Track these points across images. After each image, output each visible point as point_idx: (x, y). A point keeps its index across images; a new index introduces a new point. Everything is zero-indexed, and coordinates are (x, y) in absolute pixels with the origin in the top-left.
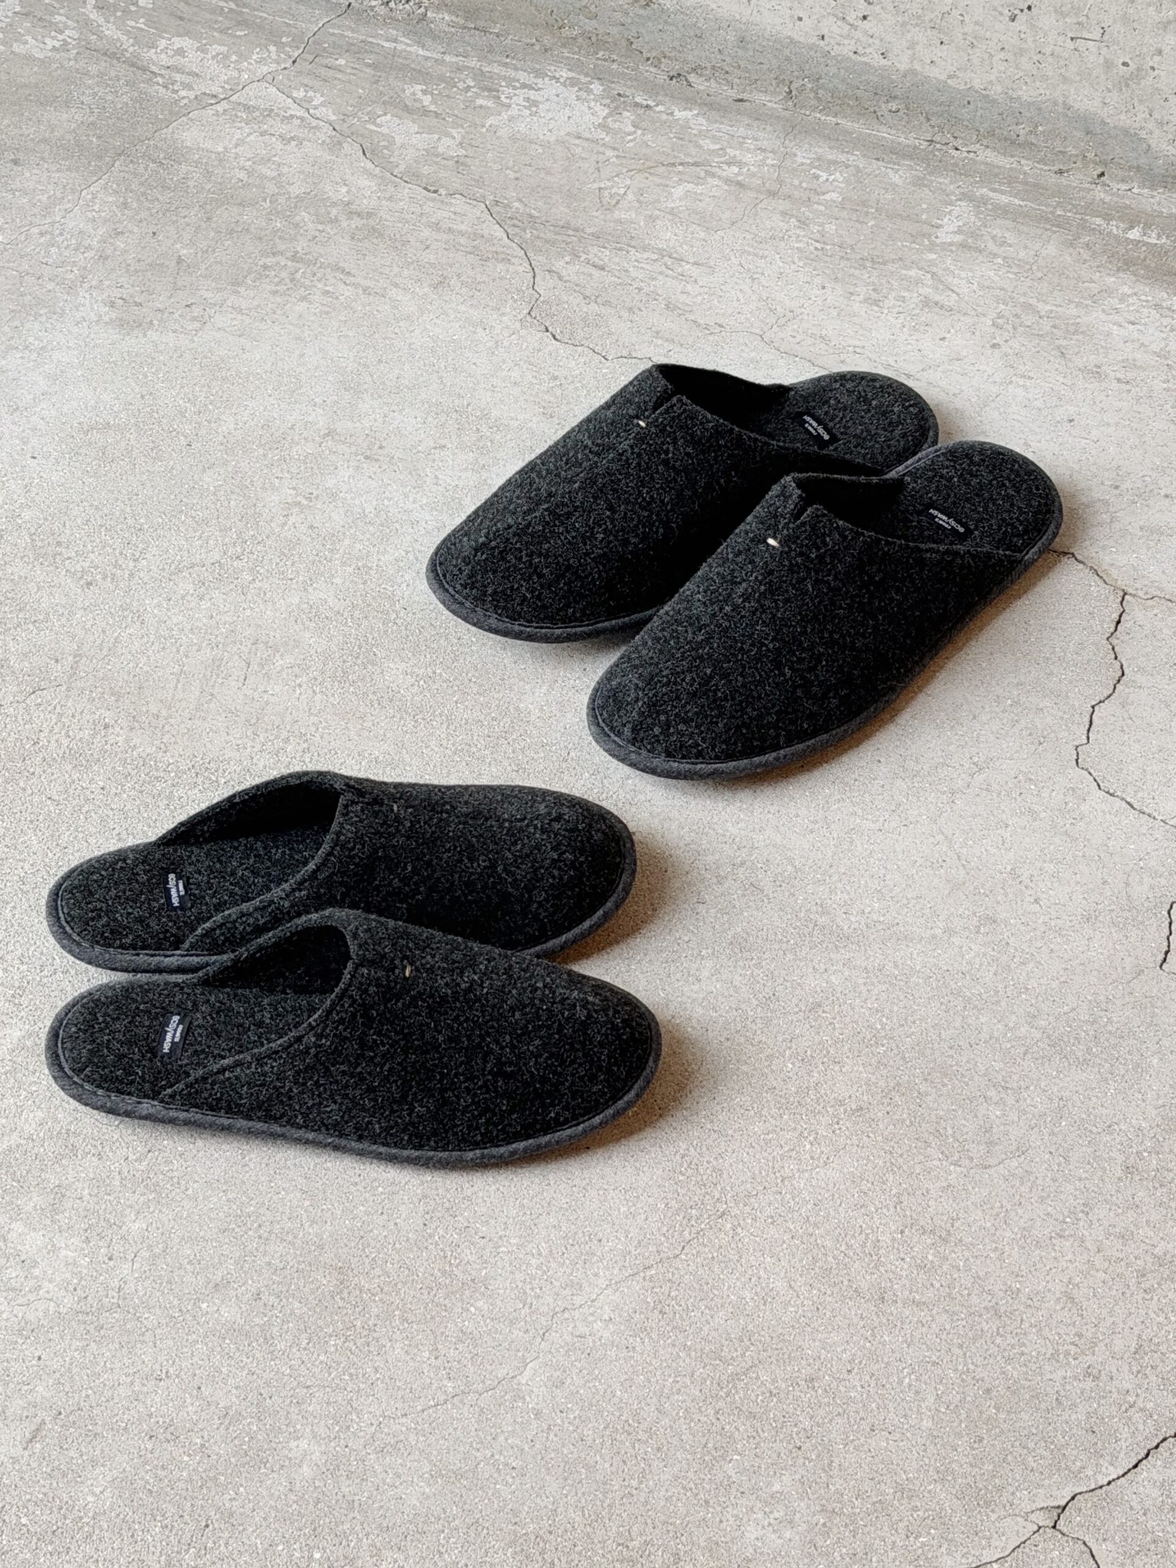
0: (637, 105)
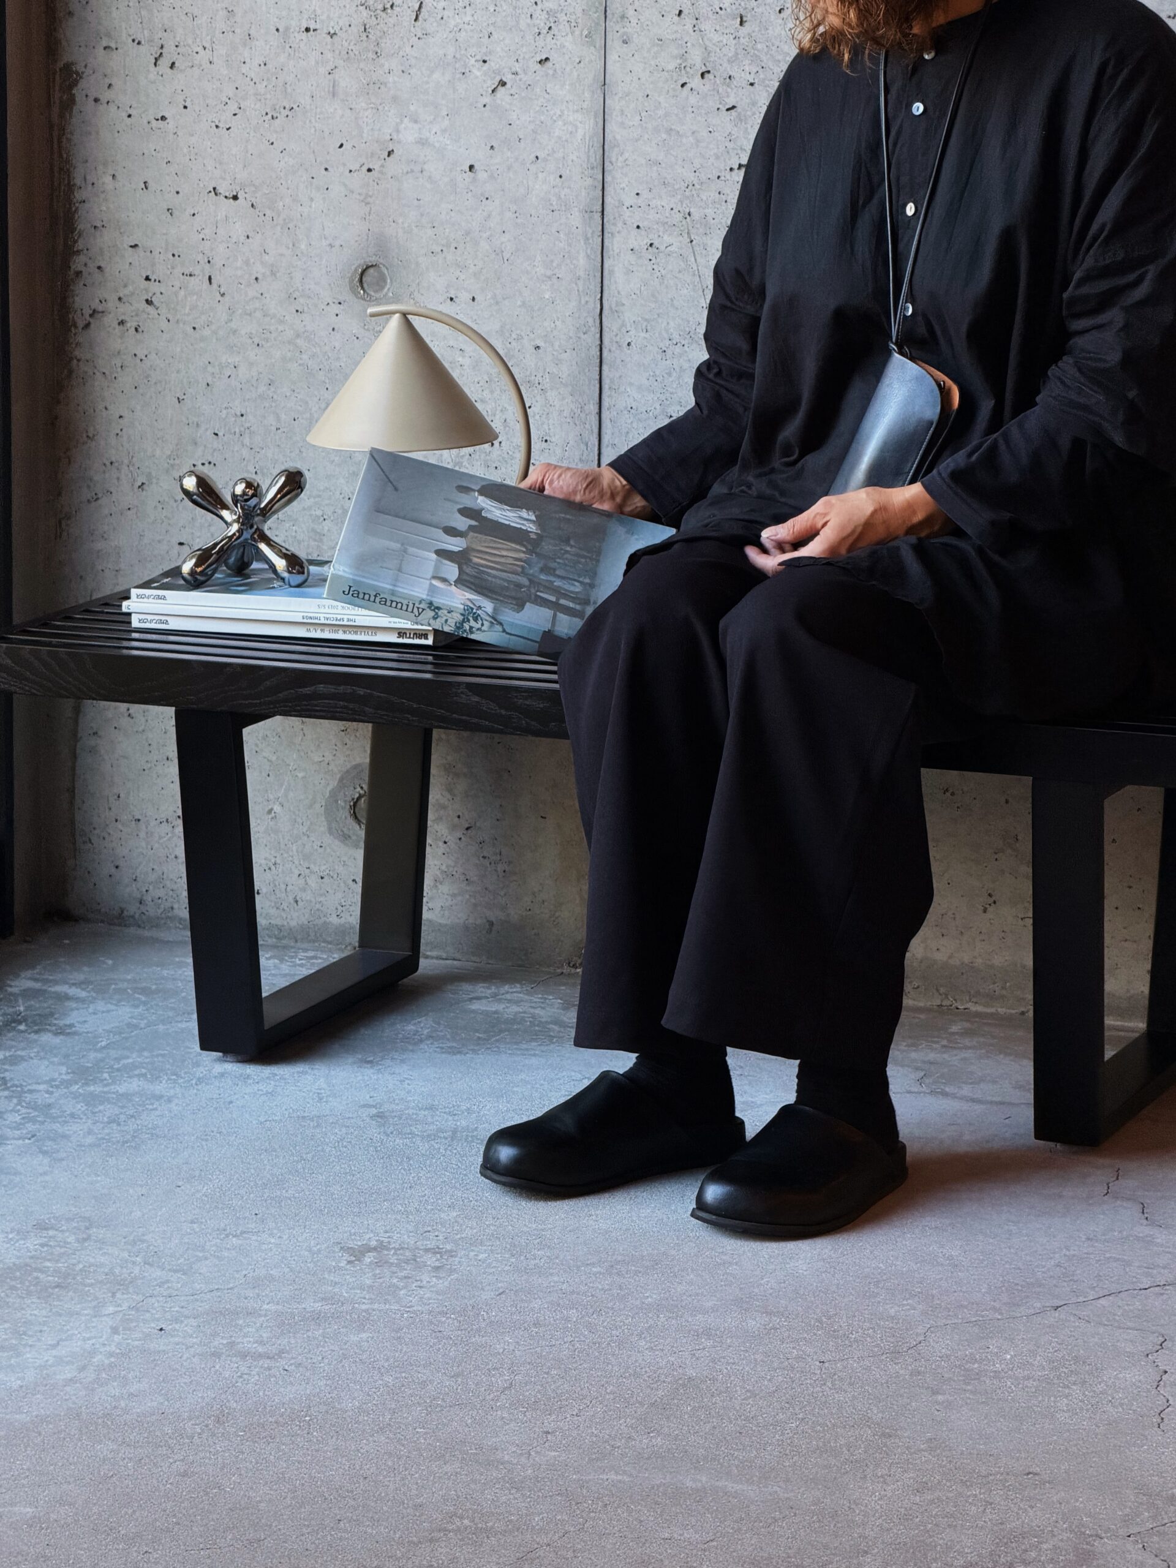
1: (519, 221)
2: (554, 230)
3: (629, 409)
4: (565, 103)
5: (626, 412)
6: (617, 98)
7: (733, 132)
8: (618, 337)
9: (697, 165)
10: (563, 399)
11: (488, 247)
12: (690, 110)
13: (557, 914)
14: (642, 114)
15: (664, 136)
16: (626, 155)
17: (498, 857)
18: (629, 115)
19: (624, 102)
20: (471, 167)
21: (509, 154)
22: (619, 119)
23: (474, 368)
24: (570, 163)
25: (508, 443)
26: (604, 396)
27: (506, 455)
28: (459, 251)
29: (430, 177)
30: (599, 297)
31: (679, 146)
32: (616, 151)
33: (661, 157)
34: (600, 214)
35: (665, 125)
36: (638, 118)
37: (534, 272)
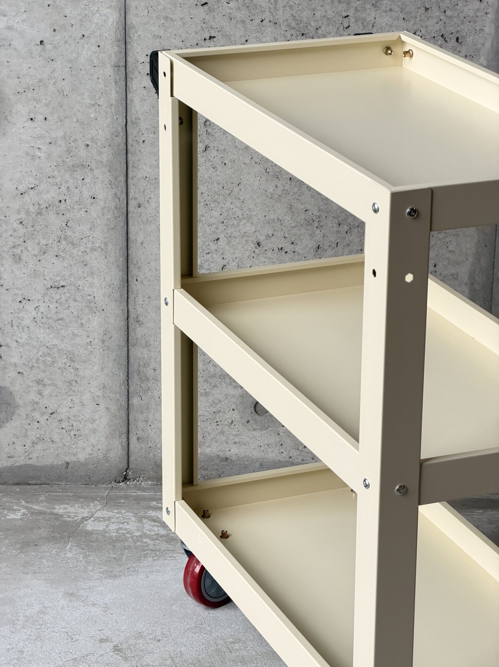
1: (73, 73)
2: (95, 78)
3: (145, 178)
4: (100, 3)
5: (143, 180)
7: (206, 18)
8: (137, 137)
9: (184, 38)
10: (104, 174)
11: (54, 89)
12: (179, 5)
13: (107, 456)
14: (150, 8)
15: (163, 21)
16: (140, 33)
17: (71, 428)
18: (140, 9)
19: (137, 2)
20: (41, 42)
21: (66, 34)
22: (134, 12)
23: (47, 158)
24: (105, 38)
25: (70, 200)
26: (129, 172)
27: (69, 207)
28: (35, 92)
29: (15, 49)
30: (125, 115)
31: (172, 27)
32: (133, 30)
33: (161, 33)
34: (124, 68)
35: (164, 14)
36: (146, 11)
37: (83, 102)
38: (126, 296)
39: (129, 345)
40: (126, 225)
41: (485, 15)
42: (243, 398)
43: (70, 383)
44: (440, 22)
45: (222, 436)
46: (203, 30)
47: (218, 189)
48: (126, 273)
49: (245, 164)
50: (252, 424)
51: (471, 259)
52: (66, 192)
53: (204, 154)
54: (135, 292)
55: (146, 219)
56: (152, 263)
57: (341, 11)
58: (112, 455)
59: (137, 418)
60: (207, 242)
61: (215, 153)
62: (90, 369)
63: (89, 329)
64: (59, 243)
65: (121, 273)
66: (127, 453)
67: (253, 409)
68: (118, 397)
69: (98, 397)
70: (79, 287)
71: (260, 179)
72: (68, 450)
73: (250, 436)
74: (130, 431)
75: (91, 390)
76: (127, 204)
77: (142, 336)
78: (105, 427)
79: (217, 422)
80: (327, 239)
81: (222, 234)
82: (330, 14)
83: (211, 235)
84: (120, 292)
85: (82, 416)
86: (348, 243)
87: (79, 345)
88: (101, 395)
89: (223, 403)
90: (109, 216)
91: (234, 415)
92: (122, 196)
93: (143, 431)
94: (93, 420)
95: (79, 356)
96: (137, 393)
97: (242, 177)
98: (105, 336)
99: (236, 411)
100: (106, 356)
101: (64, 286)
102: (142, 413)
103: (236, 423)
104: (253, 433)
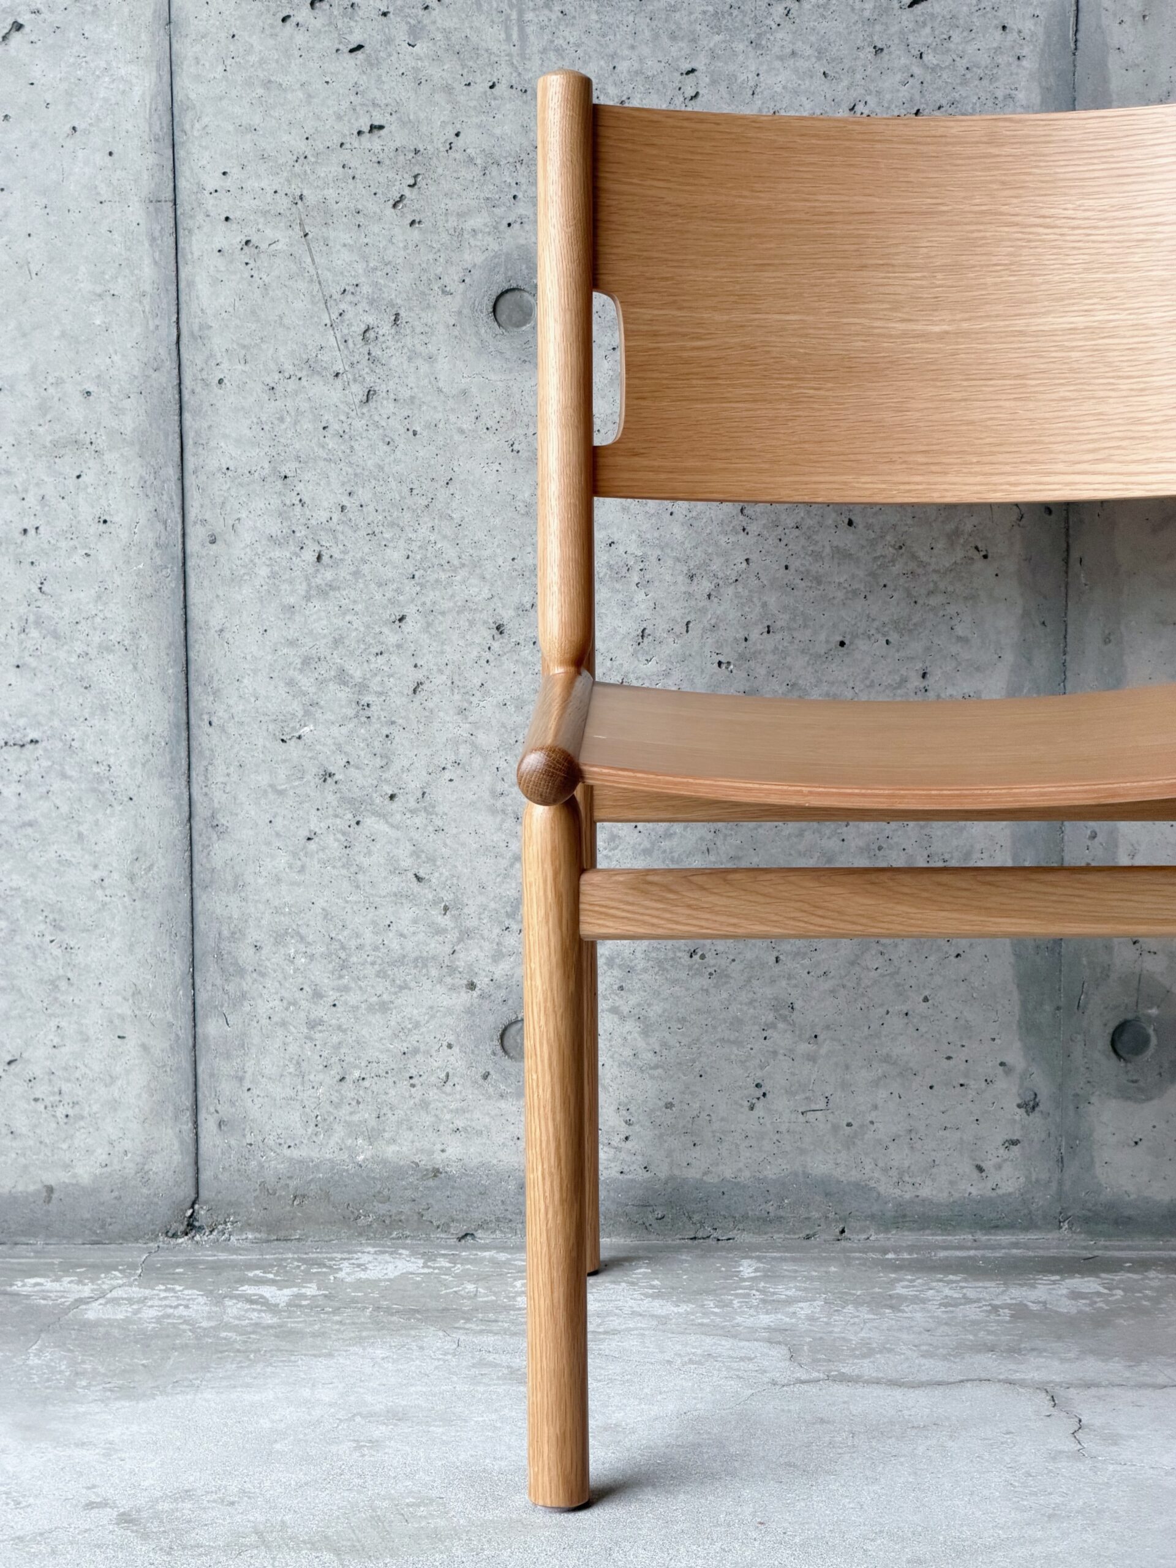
0: (443, 1255)
1: (52, 219)
2: (104, 230)
3: (224, 470)
4: (112, 52)
5: (219, 475)
6: (188, 40)
7: (361, 82)
8: (205, 373)
9: (310, 131)
10: (128, 461)
11: (7, 258)
12: (297, 53)
13: (146, 1167)
14: (229, 62)
15: (260, 91)
16: (205, 120)
17: (58, 1098)
18: (207, 65)
19: (199, 46)
21: (32, 125)
22: (192, 70)
24: (124, 134)
25: (48, 528)
26: (187, 455)
27: (46, 546)
30: (174, 318)
31: (282, 105)
32: (190, 114)
33: (257, 120)
34: (171, 204)
35: (261, 75)
36: (221, 68)
37: (76, 289)
38: (184, 762)
39: (195, 885)
40: (182, 586)
41: (1017, 62)
42: (473, 1014)
43: (54, 984)
44: (911, 80)
45: (423, 1114)
46: (354, 110)
47: (400, 493)
48: (184, 707)
49: (461, 431)
50: (496, 1081)
51: (1009, 657)
52: (38, 508)
53: (365, 410)
54: (207, 753)
55: (228, 573)
56: (245, 681)
57: (678, 59)
58: (157, 1165)
59: (216, 1072)
60: (376, 627)
61: (389, 407)
62: (102, 948)
63: (97, 848)
64: (23, 636)
65: (171, 706)
66: (192, 1161)
67: (497, 1043)
68: (170, 1017)
69: (122, 1018)
70: (73, 743)
71: (498, 467)
72: (49, 1154)
73: (493, 1113)
74: (200, 1104)
75: (105, 1002)
76: (184, 535)
77: (226, 864)
78: (139, 1096)
79: (411, 1078)
80: (661, 612)
81: (412, 606)
82: (652, 66)
83: (385, 608)
84: (171, 752)
85: (82, 1067)
86: (713, 622)
87: (73, 887)
88: (129, 1012)
89: (424, 1029)
90: (141, 566)
91: (452, 1059)
92: (172, 515)
93: (232, 1103)
94: (111, 1077)
95: (73, 916)
96: (216, 1007)
97: (456, 463)
98: (137, 864)
99: (456, 1049)
100: (139, 913)
101: (37, 742)
102: (228, 1056)
103: (456, 1080)
104: (498, 1105)
